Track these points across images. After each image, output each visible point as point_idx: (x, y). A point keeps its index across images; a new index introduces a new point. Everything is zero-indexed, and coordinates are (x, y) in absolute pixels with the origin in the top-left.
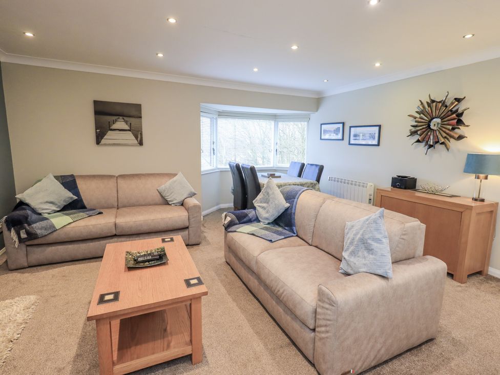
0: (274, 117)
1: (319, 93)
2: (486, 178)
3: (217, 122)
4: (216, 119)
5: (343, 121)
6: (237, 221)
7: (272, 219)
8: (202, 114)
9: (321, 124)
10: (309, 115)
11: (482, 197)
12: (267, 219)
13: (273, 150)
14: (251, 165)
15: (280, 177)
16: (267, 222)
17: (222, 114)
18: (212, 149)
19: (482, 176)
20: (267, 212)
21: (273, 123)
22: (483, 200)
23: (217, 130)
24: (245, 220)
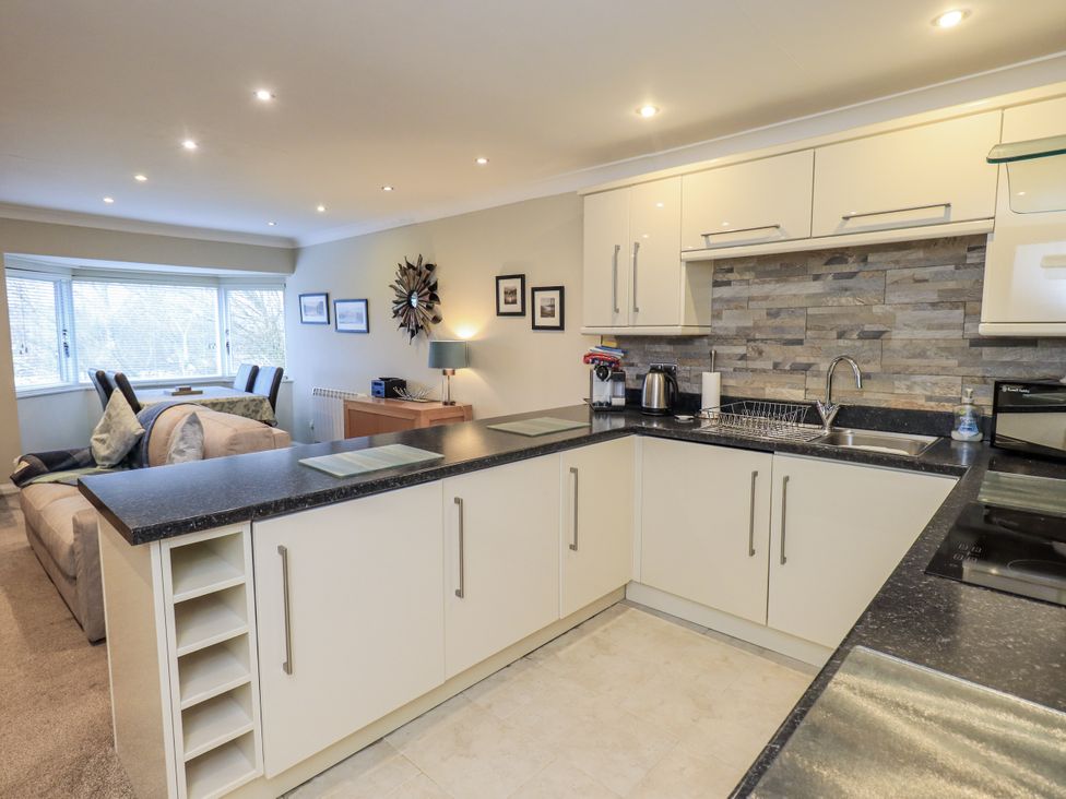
0: (216, 281)
1: (291, 240)
2: (453, 373)
3: (71, 289)
4: (69, 284)
5: (326, 292)
6: (46, 469)
7: (116, 459)
8: (8, 272)
9: (300, 296)
10: (284, 279)
11: (452, 399)
12: (106, 458)
13: (218, 344)
14: (119, 370)
15: (201, 392)
16: (107, 463)
17: (78, 274)
18: (62, 346)
19: (449, 370)
20: (108, 448)
21: (214, 292)
22: (453, 403)
23: (72, 305)
24: (64, 464)
